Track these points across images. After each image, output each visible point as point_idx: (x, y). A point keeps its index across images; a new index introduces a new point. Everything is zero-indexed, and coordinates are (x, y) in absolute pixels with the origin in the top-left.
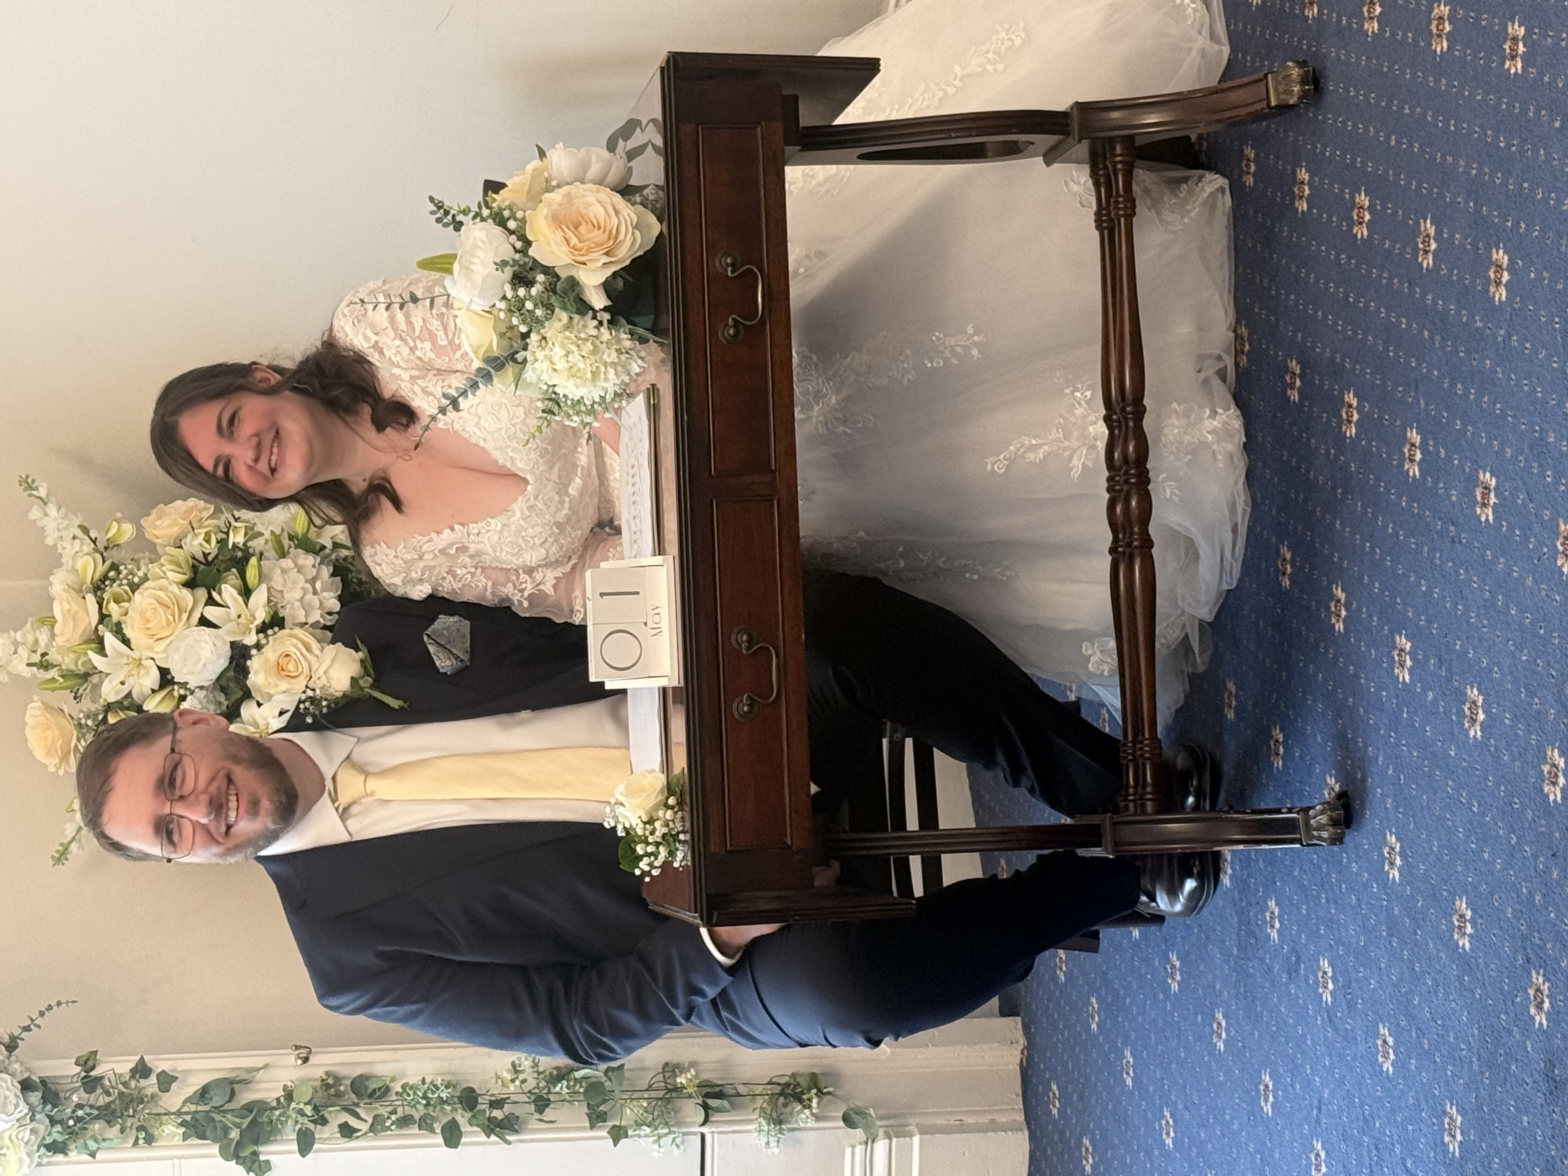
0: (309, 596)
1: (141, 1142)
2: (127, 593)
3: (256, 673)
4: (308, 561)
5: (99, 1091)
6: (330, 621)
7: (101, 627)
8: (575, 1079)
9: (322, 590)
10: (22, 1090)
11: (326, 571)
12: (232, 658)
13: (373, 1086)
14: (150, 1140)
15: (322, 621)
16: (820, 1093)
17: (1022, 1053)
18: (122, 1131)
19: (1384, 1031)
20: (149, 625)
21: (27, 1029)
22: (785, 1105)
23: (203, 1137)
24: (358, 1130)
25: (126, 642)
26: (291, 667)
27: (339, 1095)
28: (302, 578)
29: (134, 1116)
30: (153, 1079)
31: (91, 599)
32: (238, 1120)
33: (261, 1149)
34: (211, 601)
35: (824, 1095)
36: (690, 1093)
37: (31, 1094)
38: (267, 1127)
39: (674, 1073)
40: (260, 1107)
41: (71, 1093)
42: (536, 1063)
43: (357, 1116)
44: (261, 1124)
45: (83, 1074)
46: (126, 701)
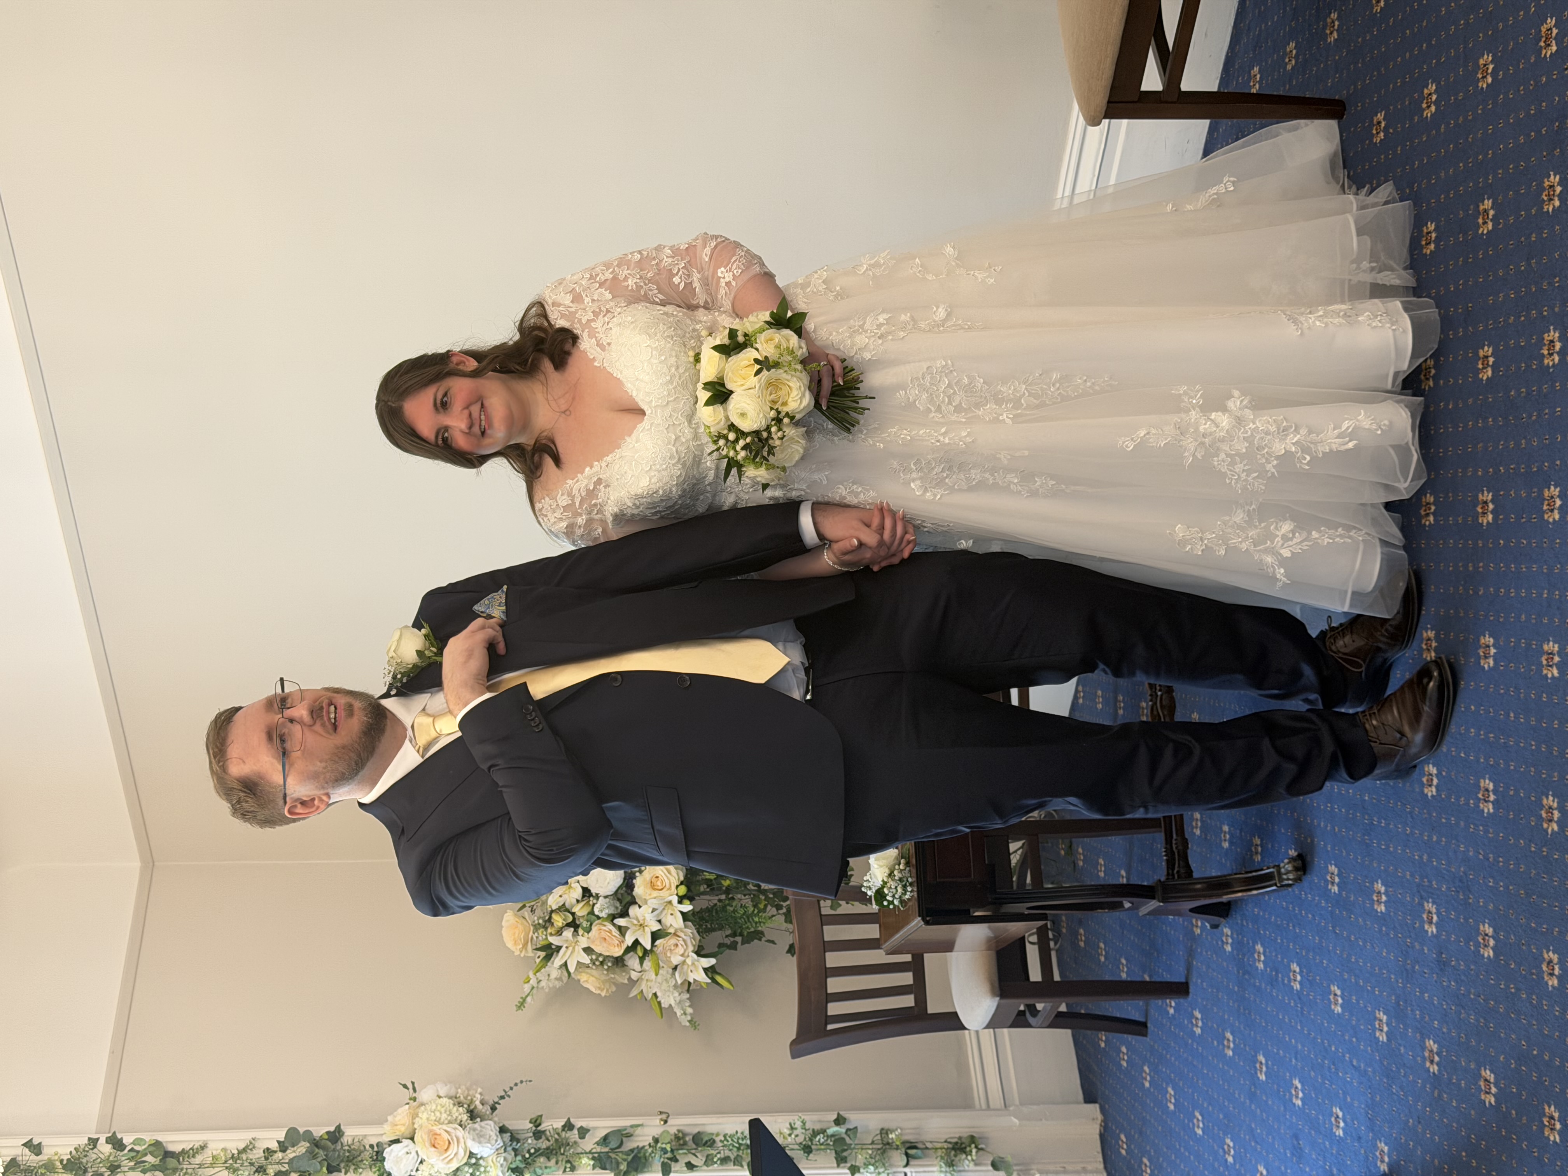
1: (568, 1170)
3: (638, 888)
5: (543, 1137)
8: (828, 1136)
10: (499, 1132)
12: (625, 879)
13: (706, 1139)
14: (573, 1169)
16: (976, 1147)
17: (1101, 1125)
18: (557, 1163)
19: (1335, 989)
21: (502, 1098)
22: (955, 1156)
23: (604, 1168)
24: (697, 1166)
26: (659, 883)
27: (685, 1143)
29: (563, 1154)
30: (575, 1131)
32: (625, 1157)
35: (979, 1149)
36: (897, 1146)
37: (504, 1135)
38: (643, 1160)
39: (887, 1134)
40: (640, 1149)
41: (527, 1139)
42: (804, 1123)
43: (696, 1156)
44: (640, 1158)
45: (534, 1128)
46: (563, 909)
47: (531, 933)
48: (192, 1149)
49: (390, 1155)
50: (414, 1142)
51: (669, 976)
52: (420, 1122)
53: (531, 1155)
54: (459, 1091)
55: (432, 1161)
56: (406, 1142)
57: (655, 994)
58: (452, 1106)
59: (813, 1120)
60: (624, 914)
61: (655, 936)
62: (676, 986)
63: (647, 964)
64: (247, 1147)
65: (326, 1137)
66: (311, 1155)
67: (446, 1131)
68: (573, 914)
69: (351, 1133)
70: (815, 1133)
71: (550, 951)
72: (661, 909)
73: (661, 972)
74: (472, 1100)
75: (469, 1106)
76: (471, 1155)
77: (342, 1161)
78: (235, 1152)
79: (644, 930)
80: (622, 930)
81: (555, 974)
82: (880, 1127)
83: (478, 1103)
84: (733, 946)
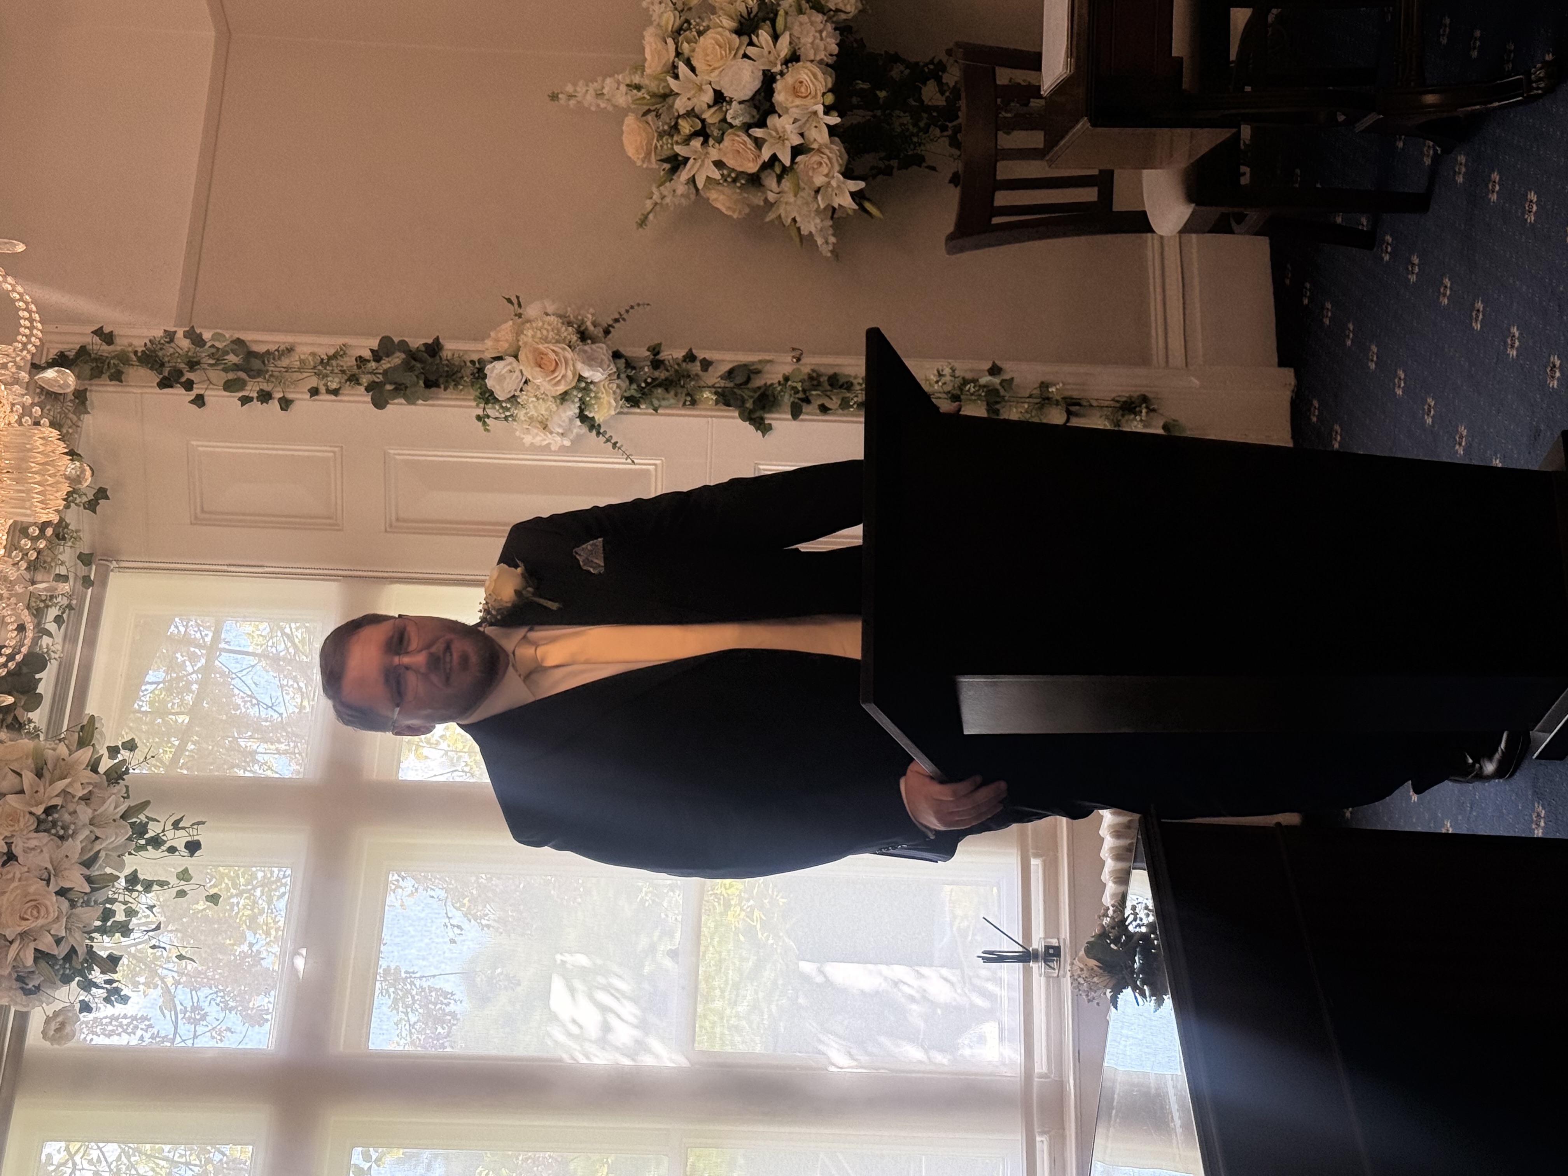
0: (818, 41)
1: (688, 403)
2: (694, 37)
3: (779, 94)
4: (819, 18)
5: (662, 367)
6: (830, 61)
7: (676, 59)
8: (980, 386)
9: (826, 37)
10: (613, 357)
11: (830, 27)
12: (763, 82)
13: (842, 381)
14: (694, 403)
15: (825, 59)
16: (1147, 407)
17: (1293, 391)
18: (676, 395)
20: (708, 58)
21: (616, 321)
22: (1123, 416)
23: (728, 404)
24: (830, 409)
25: (693, 69)
26: (803, 90)
27: (819, 384)
28: (813, 29)
29: (683, 387)
31: (670, 41)
32: (751, 394)
33: (767, 416)
34: (751, 43)
35: (1150, 410)
36: (1057, 401)
37: (618, 361)
38: (771, 399)
39: (1047, 387)
40: (768, 387)
41: (642, 368)
42: (954, 371)
43: (831, 399)
44: (767, 396)
45: (652, 357)
46: (691, 114)
47: (655, 141)
48: (277, 350)
49: (492, 372)
50: (518, 360)
51: (810, 199)
52: (525, 339)
53: (647, 384)
54: (569, 309)
55: (538, 381)
56: (511, 359)
57: (794, 220)
58: (560, 325)
59: (964, 368)
60: (762, 123)
61: (797, 151)
62: (818, 211)
63: (786, 184)
64: (337, 353)
65: (423, 349)
66: (407, 366)
67: (553, 351)
68: (703, 121)
69: (451, 347)
70: (965, 382)
71: (676, 163)
72: (803, 120)
73: (801, 194)
74: (583, 320)
75: (579, 327)
76: (581, 378)
77: (441, 376)
78: (325, 357)
79: (783, 144)
80: (759, 143)
81: (681, 189)
82: (1039, 381)
83: (589, 324)
84: (888, 172)
